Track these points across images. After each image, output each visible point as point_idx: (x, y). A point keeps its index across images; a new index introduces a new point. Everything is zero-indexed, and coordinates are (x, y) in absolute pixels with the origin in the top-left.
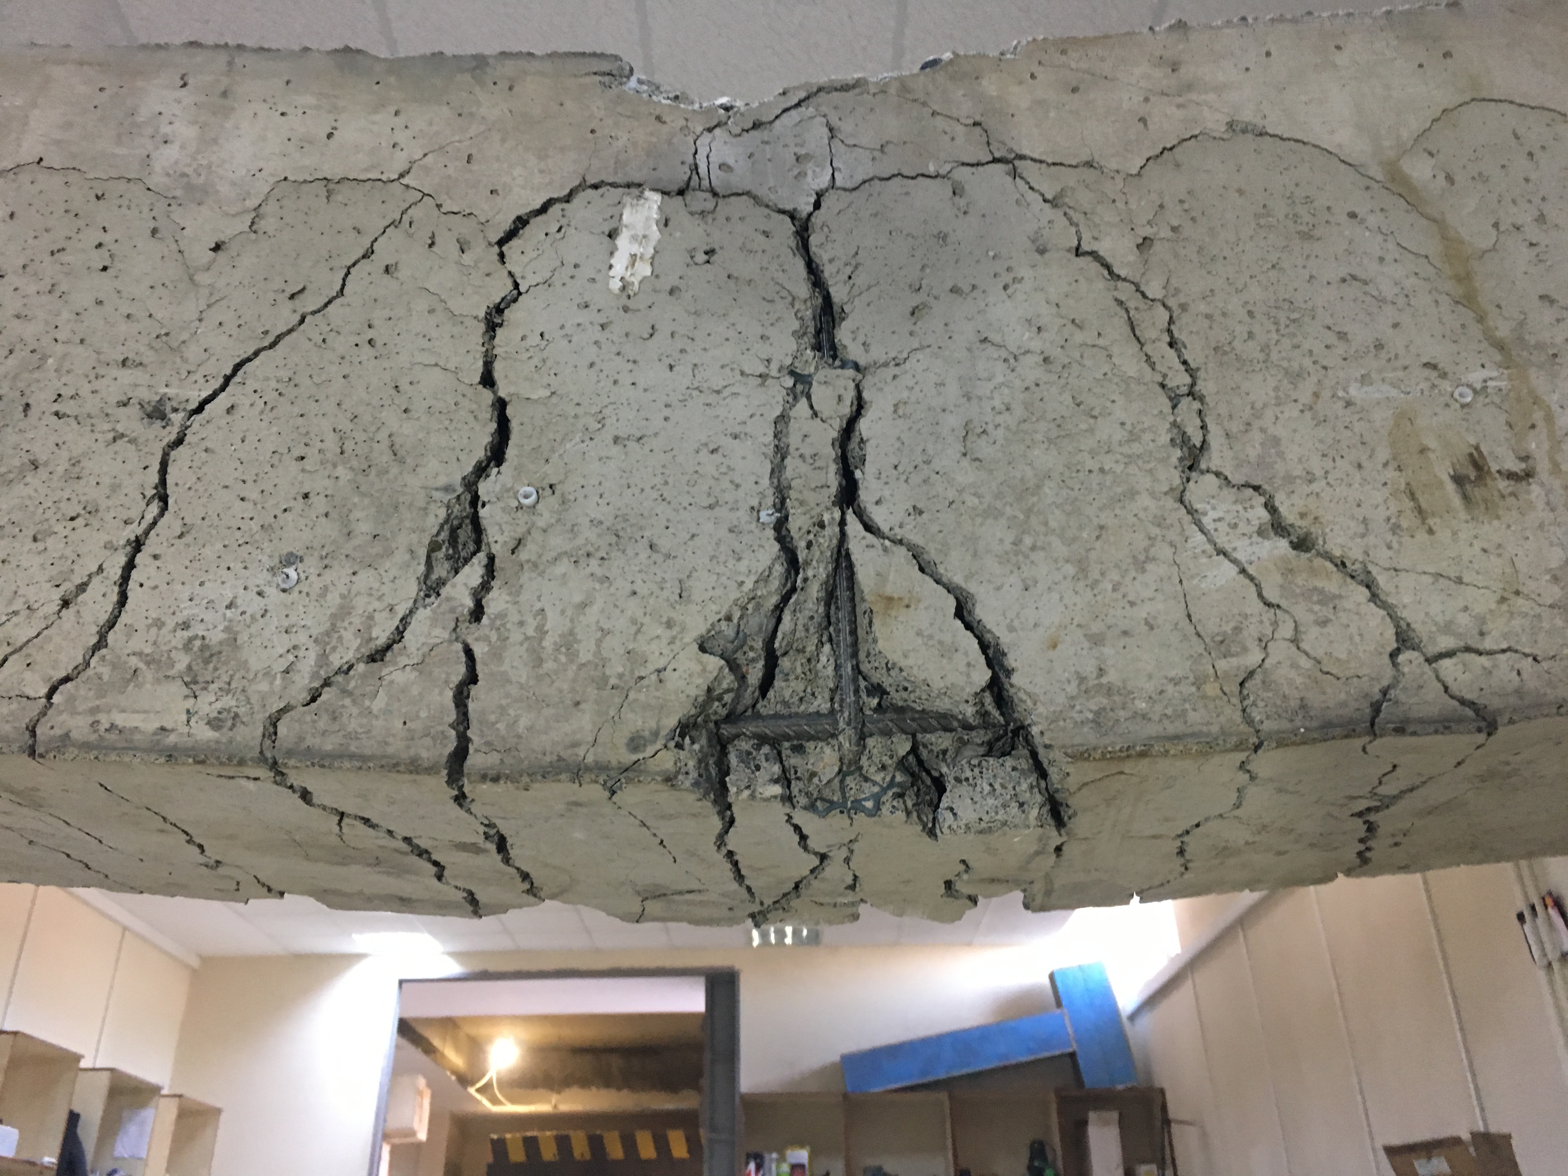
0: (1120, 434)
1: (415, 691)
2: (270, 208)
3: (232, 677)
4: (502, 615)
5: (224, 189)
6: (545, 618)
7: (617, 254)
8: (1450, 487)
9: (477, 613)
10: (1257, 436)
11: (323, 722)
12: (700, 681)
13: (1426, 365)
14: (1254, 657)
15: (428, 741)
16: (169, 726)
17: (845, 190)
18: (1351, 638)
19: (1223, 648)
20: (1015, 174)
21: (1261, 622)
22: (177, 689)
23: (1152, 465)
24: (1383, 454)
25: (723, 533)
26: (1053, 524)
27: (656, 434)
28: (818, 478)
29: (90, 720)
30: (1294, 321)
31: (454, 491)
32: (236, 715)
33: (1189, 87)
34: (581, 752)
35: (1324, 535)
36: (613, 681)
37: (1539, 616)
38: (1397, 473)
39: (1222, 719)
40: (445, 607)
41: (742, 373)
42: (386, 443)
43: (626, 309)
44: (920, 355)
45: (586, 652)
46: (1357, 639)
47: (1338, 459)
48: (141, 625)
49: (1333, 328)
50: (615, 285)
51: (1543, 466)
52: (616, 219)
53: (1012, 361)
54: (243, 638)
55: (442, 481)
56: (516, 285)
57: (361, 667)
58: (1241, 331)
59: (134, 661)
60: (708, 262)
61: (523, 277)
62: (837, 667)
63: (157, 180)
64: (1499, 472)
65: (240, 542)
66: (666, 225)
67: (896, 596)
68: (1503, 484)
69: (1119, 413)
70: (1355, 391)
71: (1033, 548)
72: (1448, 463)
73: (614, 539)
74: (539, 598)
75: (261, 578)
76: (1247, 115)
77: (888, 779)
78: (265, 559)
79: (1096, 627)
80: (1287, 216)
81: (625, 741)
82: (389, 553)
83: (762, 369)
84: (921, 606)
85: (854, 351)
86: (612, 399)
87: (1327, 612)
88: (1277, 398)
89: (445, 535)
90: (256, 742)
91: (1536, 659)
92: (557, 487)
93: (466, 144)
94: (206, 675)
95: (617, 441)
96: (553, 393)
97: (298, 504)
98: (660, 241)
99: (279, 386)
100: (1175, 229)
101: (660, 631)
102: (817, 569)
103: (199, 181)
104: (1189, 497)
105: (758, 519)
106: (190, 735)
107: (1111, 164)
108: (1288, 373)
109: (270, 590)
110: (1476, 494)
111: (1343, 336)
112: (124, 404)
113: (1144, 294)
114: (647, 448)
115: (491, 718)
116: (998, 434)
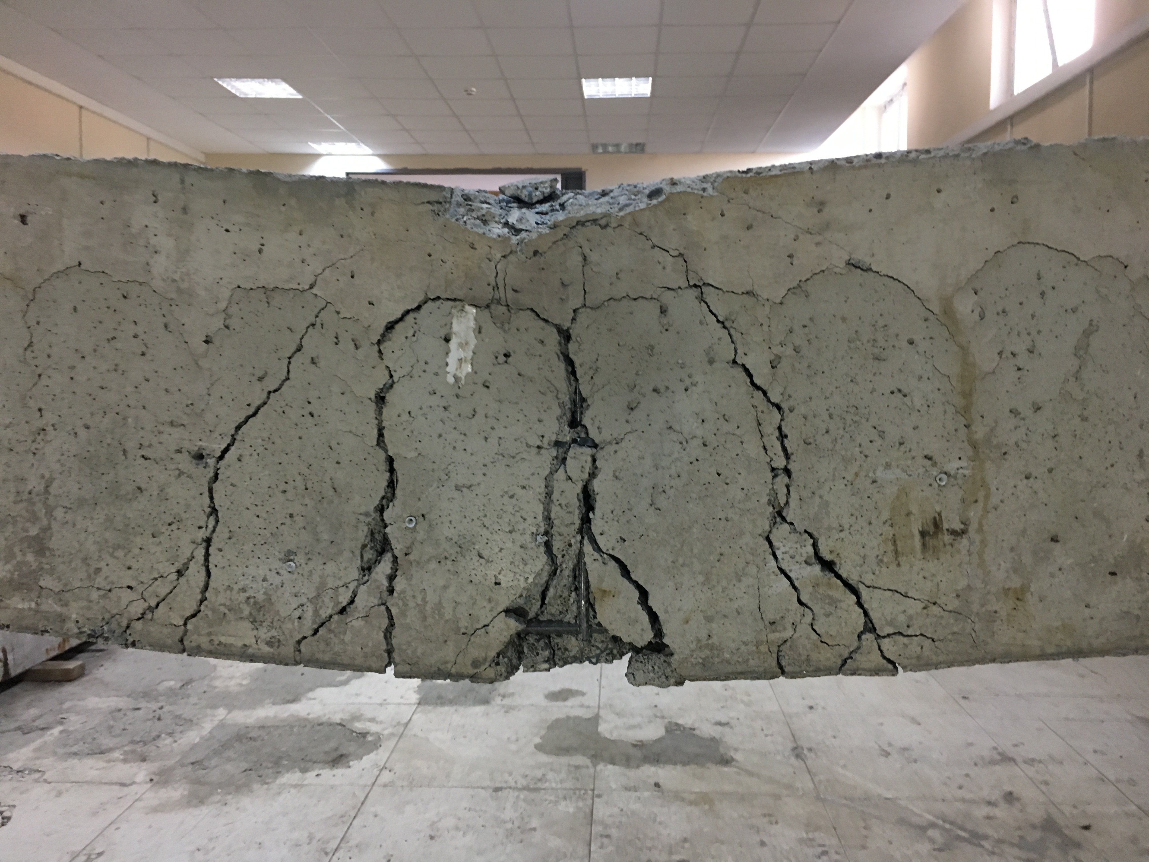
0: (740, 495)
1: (365, 631)
2: (234, 310)
3: (273, 619)
4: (403, 592)
5: (202, 293)
6: (426, 594)
7: (450, 355)
8: (917, 538)
9: (391, 591)
10: (817, 500)
11: (322, 646)
12: (506, 634)
13: (926, 457)
14: (788, 633)
15: (374, 659)
16: (248, 644)
17: (591, 308)
18: (840, 625)
19: (773, 627)
20: (702, 299)
21: (796, 614)
22: (247, 625)
23: (755, 517)
24: (886, 515)
25: (518, 549)
26: (696, 551)
27: (479, 484)
28: (568, 519)
29: (209, 639)
30: (856, 422)
31: (371, 515)
32: (279, 641)
33: (827, 226)
34: (449, 666)
35: (841, 564)
36: (463, 630)
37: (942, 617)
38: (890, 528)
39: (766, 665)
40: (374, 585)
41: (527, 444)
42: (329, 482)
43: (457, 396)
44: (630, 437)
45: (448, 614)
46: (843, 624)
47: (859, 517)
48: (221, 589)
49: (877, 427)
50: (451, 380)
51: (973, 528)
52: (448, 326)
53: (685, 443)
54: (274, 598)
55: (363, 509)
56: (391, 376)
57: (336, 617)
58: (823, 427)
59: (223, 609)
60: (506, 362)
61: (395, 371)
62: (579, 607)
63: (157, 284)
64: (947, 530)
65: (262, 542)
66: (480, 332)
67: (608, 590)
68: (947, 538)
69: (742, 483)
70: (880, 474)
71: (683, 565)
72: (920, 523)
73: (459, 549)
74: (422, 582)
75: (277, 565)
76: (860, 256)
77: (605, 646)
78: (277, 553)
79: (710, 612)
80: (868, 341)
81: (470, 662)
82: (340, 552)
83: (539, 443)
84: (621, 596)
85: (593, 434)
86: (453, 460)
87: (832, 609)
88: (834, 475)
89: (369, 539)
90: (292, 655)
91: (933, 640)
92: (426, 516)
93: (349, 261)
94: (260, 617)
95: (457, 488)
96: (419, 454)
97: (288, 521)
98: (476, 346)
99: (264, 443)
100: (797, 350)
101: (485, 604)
102: (567, 566)
103: (184, 286)
104: (771, 537)
105: (536, 540)
106: (259, 649)
107: (765, 294)
108: (843, 458)
109: (282, 572)
110: (931, 542)
111: (882, 434)
112: (179, 451)
113: (769, 400)
114: (474, 493)
115: (404, 647)
116: (671, 492)
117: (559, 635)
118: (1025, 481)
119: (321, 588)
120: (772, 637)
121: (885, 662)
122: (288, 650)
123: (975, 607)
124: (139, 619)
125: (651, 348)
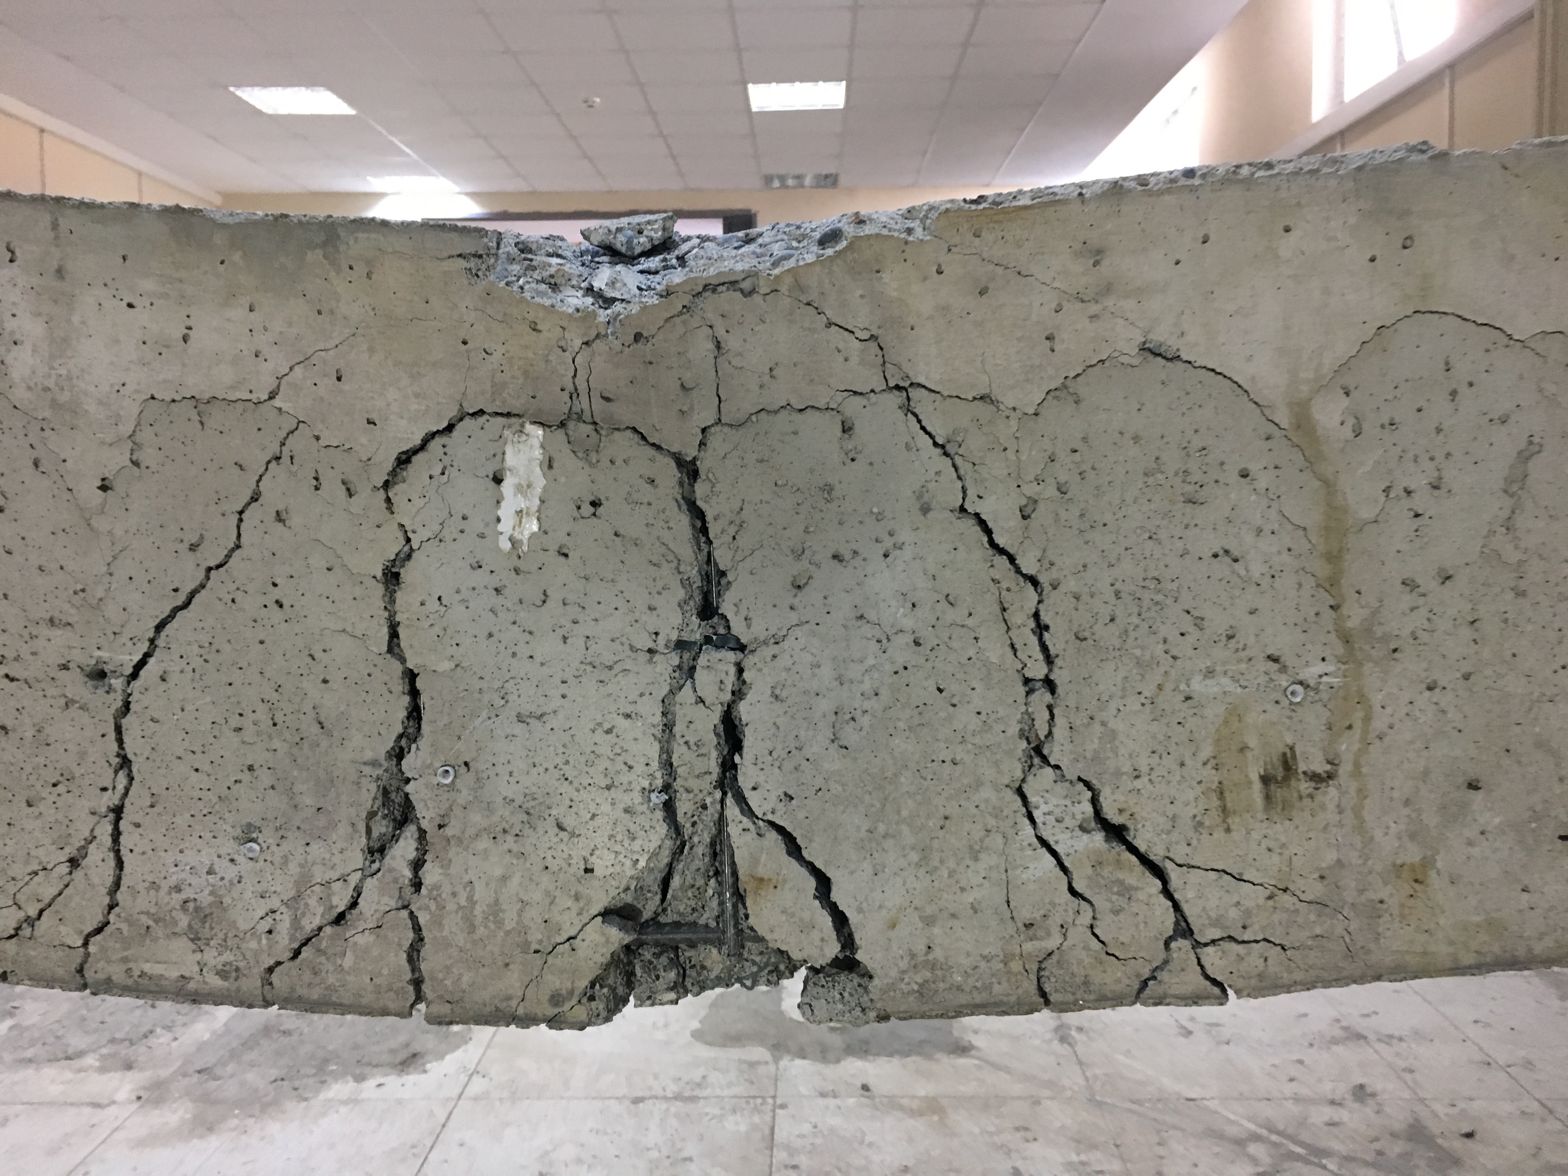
0: (975, 723)
1: (376, 951)
2: (146, 435)
3: (226, 934)
4: (436, 887)
5: (92, 407)
6: (473, 889)
7: (503, 504)
8: (1257, 786)
9: (417, 885)
10: (1097, 728)
11: (307, 976)
12: (604, 950)
13: (1269, 657)
14: (1053, 942)
15: (392, 995)
16: (187, 974)
17: (731, 426)
18: (1137, 926)
19: (1031, 932)
20: (908, 409)
21: (1066, 911)
22: (184, 943)
23: (998, 757)
24: (1207, 751)
25: (619, 813)
26: (905, 813)
27: (555, 712)
28: (700, 766)
29: (124, 968)
30: (1157, 603)
31: (381, 765)
32: (237, 969)
33: (1108, 289)
34: (514, 1003)
35: (1136, 830)
36: (535, 946)
37: (1297, 911)
38: (1214, 771)
39: (1020, 991)
40: (389, 878)
41: (631, 647)
42: (311, 714)
43: (517, 571)
44: (797, 632)
45: (510, 920)
46: (1142, 926)
47: (1165, 755)
48: (141, 887)
49: (1193, 612)
50: (505, 545)
51: (1345, 769)
52: (499, 457)
53: (885, 641)
54: (227, 900)
55: (369, 755)
56: (408, 540)
57: (328, 930)
58: (1105, 613)
59: (145, 920)
60: (594, 514)
61: (414, 532)
62: (721, 903)
63: (20, 395)
64: (1305, 773)
65: (205, 812)
66: (550, 467)
67: (766, 877)
68: (1305, 786)
69: (977, 703)
70: (1198, 686)
71: (885, 836)
72: (1262, 763)
73: (525, 817)
74: (466, 870)
75: (229, 847)
76: (1162, 336)
77: (765, 960)
78: (229, 829)
79: (929, 910)
80: (1176, 474)
81: (547, 997)
82: (333, 825)
83: (651, 645)
84: (787, 886)
85: (738, 628)
86: (512, 674)
87: (1122, 902)
88: (1124, 689)
89: (378, 803)
90: (259, 992)
91: (1283, 948)
92: (471, 765)
93: (331, 353)
94: (206, 932)
95: (520, 719)
96: (457, 666)
97: (246, 777)
98: (545, 489)
99: (202, 651)
100: (1062, 490)
101: (570, 903)
102: (702, 838)
103: (64, 397)
104: (1026, 789)
105: (650, 800)
106: (205, 983)
107: (1009, 400)
108: (1138, 663)
109: (239, 859)
110: (1279, 793)
111: (1199, 622)
112: (65, 667)
113: (1018, 571)
114: (548, 726)
115: (440, 976)
116: (865, 721)
117: (692, 945)
118: (1427, 694)
119: (303, 884)
120: (1028, 947)
121: (1208, 983)
122: (252, 983)
123: (1350, 896)
124: (11, 937)
125: (828, 489)
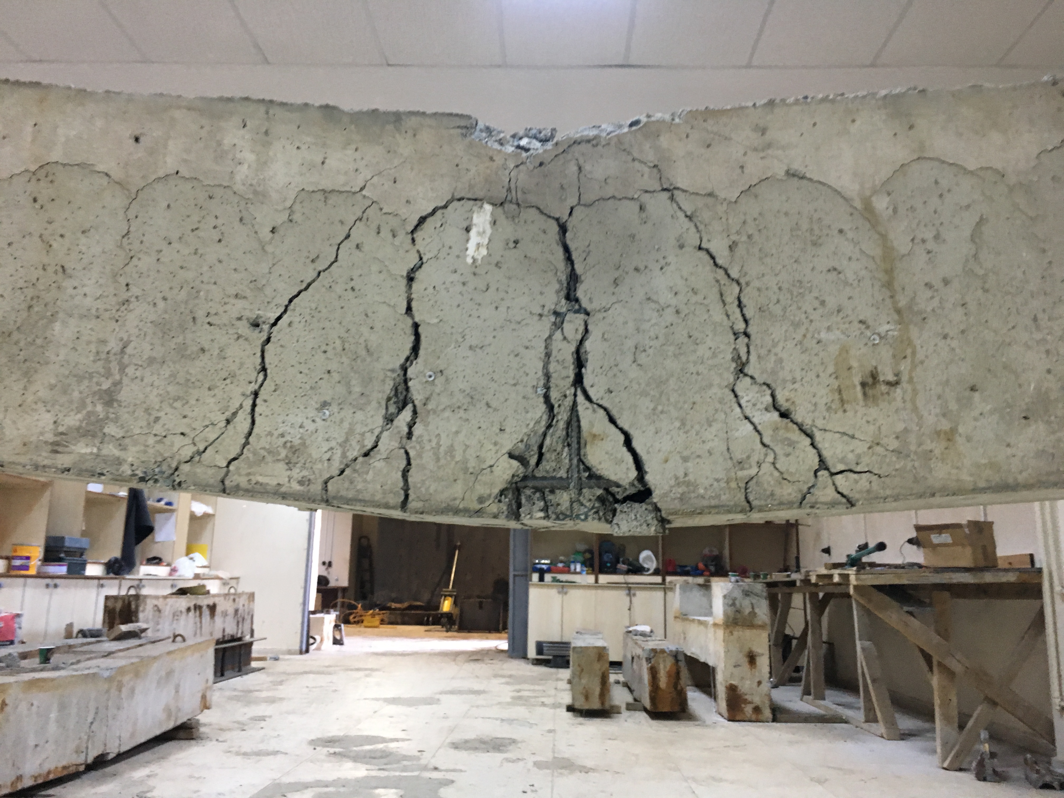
0: (708, 354)
1: (385, 471)
2: (297, 207)
3: (306, 461)
4: (421, 436)
5: (273, 194)
6: (440, 438)
7: (470, 241)
8: (859, 388)
9: (410, 435)
10: (773, 357)
11: (347, 484)
12: (509, 472)
13: (860, 321)
14: (753, 471)
15: (392, 495)
16: (281, 483)
17: (585, 206)
18: (799, 462)
19: (741, 466)
20: (672, 198)
21: (760, 454)
22: (282, 466)
23: (720, 371)
24: (831, 369)
25: (520, 398)
26: (672, 400)
27: (490, 345)
28: (564, 373)
29: (247, 479)
30: (800, 294)
31: (396, 372)
32: (309, 480)
33: (769, 146)
34: (457, 502)
35: (796, 411)
36: (471, 470)
37: (885, 456)
38: (835, 380)
39: (736, 499)
40: (395, 431)
41: (531, 313)
42: (363, 345)
43: (475, 274)
44: (616, 306)
45: (459, 456)
46: (801, 463)
47: (809, 371)
48: (263, 434)
49: (819, 298)
50: (469, 261)
51: (905, 379)
52: (469, 219)
53: (661, 311)
54: (308, 442)
55: (390, 366)
56: (421, 259)
57: (361, 459)
58: (774, 298)
59: (263, 453)
60: (515, 247)
61: (424, 254)
62: (571, 460)
63: (239, 187)
64: (883, 381)
65: (302, 395)
66: (495, 224)
67: (597, 434)
68: (884, 388)
69: (709, 343)
70: (823, 335)
71: (662, 412)
72: (860, 376)
73: (470, 400)
74: (437, 428)
75: (312, 413)
76: (797, 166)
77: (592, 505)
78: (314, 403)
79: (685, 453)
80: (807, 230)
81: (477, 499)
82: (369, 403)
83: (540, 311)
84: (609, 439)
85: (585, 303)
86: (469, 325)
87: (790, 450)
88: (786, 336)
89: (393, 393)
90: (320, 492)
91: (880, 476)
92: (444, 372)
93: (393, 170)
94: (294, 460)
95: (471, 348)
96: (441, 321)
97: (326, 376)
98: (491, 234)
99: (312, 312)
100: (750, 237)
101: (491, 447)
102: (563, 416)
103: (260, 189)
104: (736, 389)
105: (536, 392)
106: (291, 487)
107: (722, 195)
108: (792, 323)
109: (318, 420)
110: (870, 392)
111: (823, 303)
112: (240, 319)
113: (729, 276)
114: (485, 352)
115: (419, 485)
116: (651, 351)
117: (552, 492)
118: (943, 341)
119: (351, 431)
120: (740, 474)
121: (839, 496)
122: (317, 488)
123: (913, 448)
124: (187, 462)
125: (633, 236)
